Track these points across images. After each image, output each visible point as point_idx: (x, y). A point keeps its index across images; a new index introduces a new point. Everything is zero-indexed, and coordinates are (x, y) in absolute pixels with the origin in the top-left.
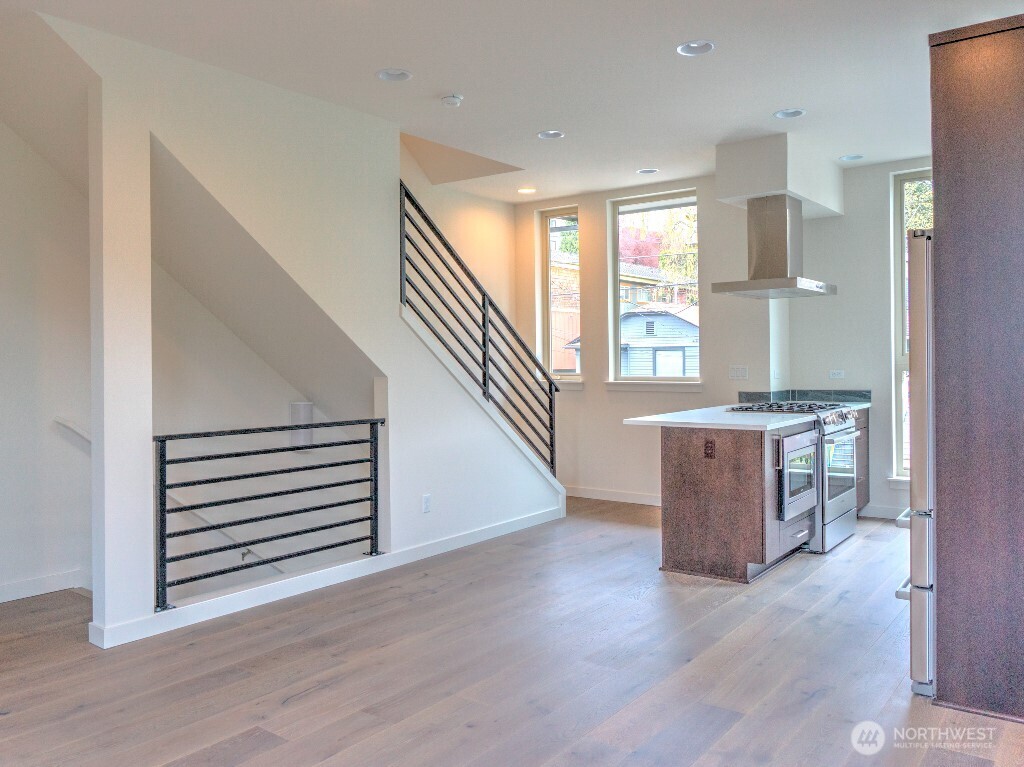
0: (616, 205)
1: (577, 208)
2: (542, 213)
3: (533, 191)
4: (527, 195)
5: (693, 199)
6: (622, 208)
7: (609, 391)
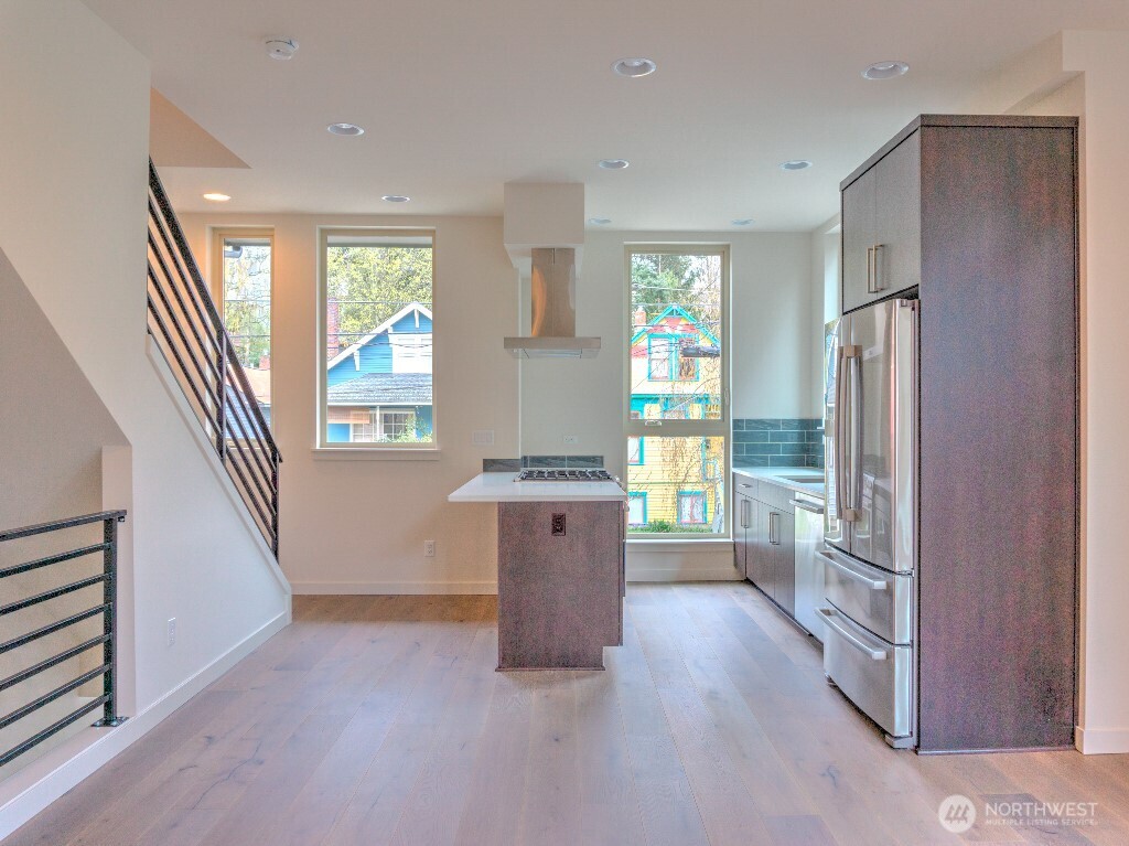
0: (325, 233)
1: (272, 229)
2: (214, 229)
3: (224, 198)
4: (214, 203)
5: (429, 240)
6: (331, 239)
7: (315, 460)
